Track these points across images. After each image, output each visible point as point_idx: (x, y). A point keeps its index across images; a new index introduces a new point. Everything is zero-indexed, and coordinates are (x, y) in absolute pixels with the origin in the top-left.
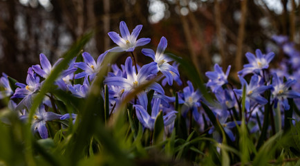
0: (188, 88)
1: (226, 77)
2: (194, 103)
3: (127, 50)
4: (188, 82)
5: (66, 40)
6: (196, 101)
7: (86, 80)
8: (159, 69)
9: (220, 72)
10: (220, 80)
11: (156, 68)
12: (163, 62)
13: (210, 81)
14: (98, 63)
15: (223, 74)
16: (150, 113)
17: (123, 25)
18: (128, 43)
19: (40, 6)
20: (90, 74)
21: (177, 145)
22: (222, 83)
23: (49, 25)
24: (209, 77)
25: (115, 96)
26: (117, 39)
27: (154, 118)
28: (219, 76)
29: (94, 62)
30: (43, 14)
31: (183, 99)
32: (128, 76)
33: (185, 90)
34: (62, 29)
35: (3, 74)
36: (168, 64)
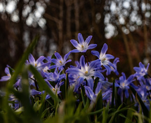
0: (122, 77)
1: (146, 71)
2: (125, 87)
3: (82, 51)
4: (122, 73)
5: (53, 47)
6: (127, 85)
7: (56, 70)
8: (102, 64)
9: (143, 68)
10: (142, 72)
11: (100, 63)
12: (105, 59)
13: (137, 73)
14: (64, 59)
15: (144, 69)
16: (94, 91)
17: (79, 35)
18: (83, 47)
19: (38, 27)
20: (59, 66)
21: (111, 112)
22: (144, 74)
23: (43, 39)
24: (136, 70)
25: (74, 80)
26: (76, 45)
27: (97, 95)
28: (142, 70)
29: (62, 59)
30: (40, 31)
31: (119, 84)
32: (82, 68)
33: (121, 78)
34: (51, 41)
35: (7, 65)
36: (108, 61)
